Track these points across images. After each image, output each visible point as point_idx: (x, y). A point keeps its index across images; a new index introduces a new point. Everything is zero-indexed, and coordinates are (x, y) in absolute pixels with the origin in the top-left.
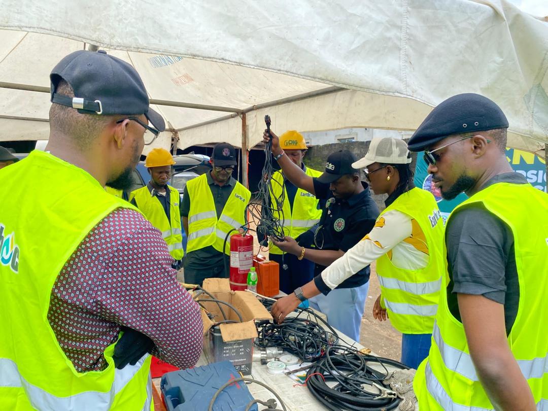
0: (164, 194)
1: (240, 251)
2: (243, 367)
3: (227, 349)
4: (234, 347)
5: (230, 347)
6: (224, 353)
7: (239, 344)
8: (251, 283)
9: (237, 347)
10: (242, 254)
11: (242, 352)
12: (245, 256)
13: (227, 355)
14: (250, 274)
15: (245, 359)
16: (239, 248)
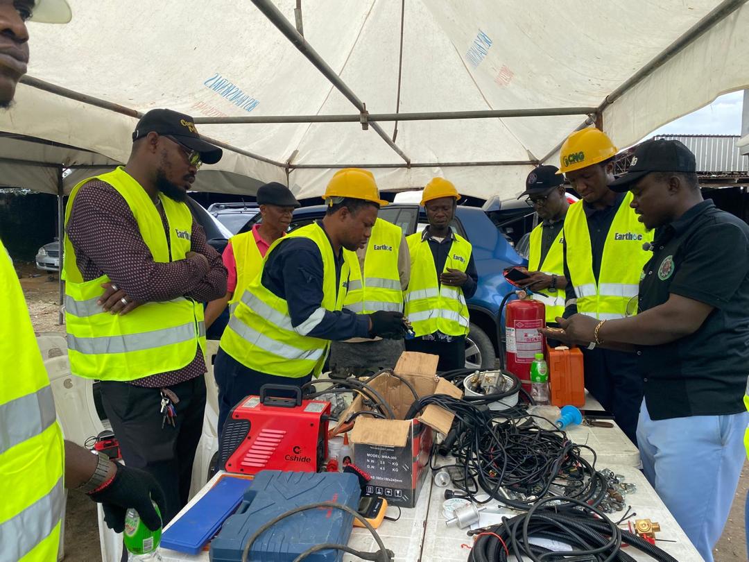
0: (440, 240)
1: (516, 327)
2: (398, 492)
3: (372, 458)
4: (383, 457)
5: (376, 456)
6: (369, 463)
7: (390, 454)
8: (538, 378)
9: (386, 457)
10: (522, 332)
11: (395, 467)
12: (526, 336)
13: (373, 467)
14: (536, 364)
15: (401, 481)
16: (517, 322)
